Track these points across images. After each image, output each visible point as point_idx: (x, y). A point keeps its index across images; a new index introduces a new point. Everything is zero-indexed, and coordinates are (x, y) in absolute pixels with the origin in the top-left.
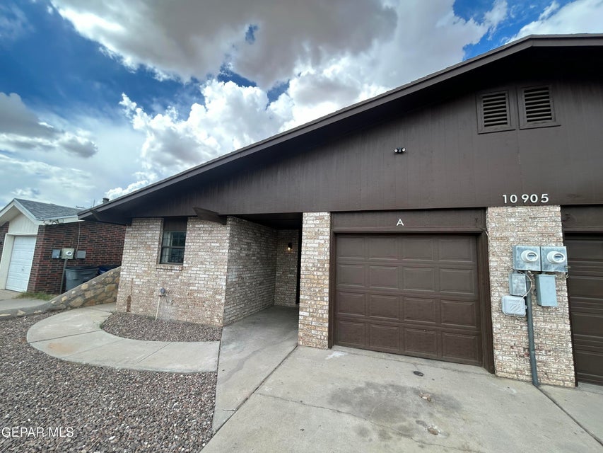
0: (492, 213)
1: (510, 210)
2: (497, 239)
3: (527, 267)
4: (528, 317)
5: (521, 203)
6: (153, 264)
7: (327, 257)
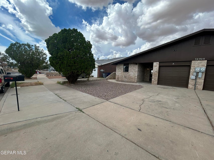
0: (193, 62)
1: (196, 61)
2: (193, 66)
3: (197, 71)
4: (196, 79)
5: (199, 60)
6: (122, 72)
7: (158, 70)
